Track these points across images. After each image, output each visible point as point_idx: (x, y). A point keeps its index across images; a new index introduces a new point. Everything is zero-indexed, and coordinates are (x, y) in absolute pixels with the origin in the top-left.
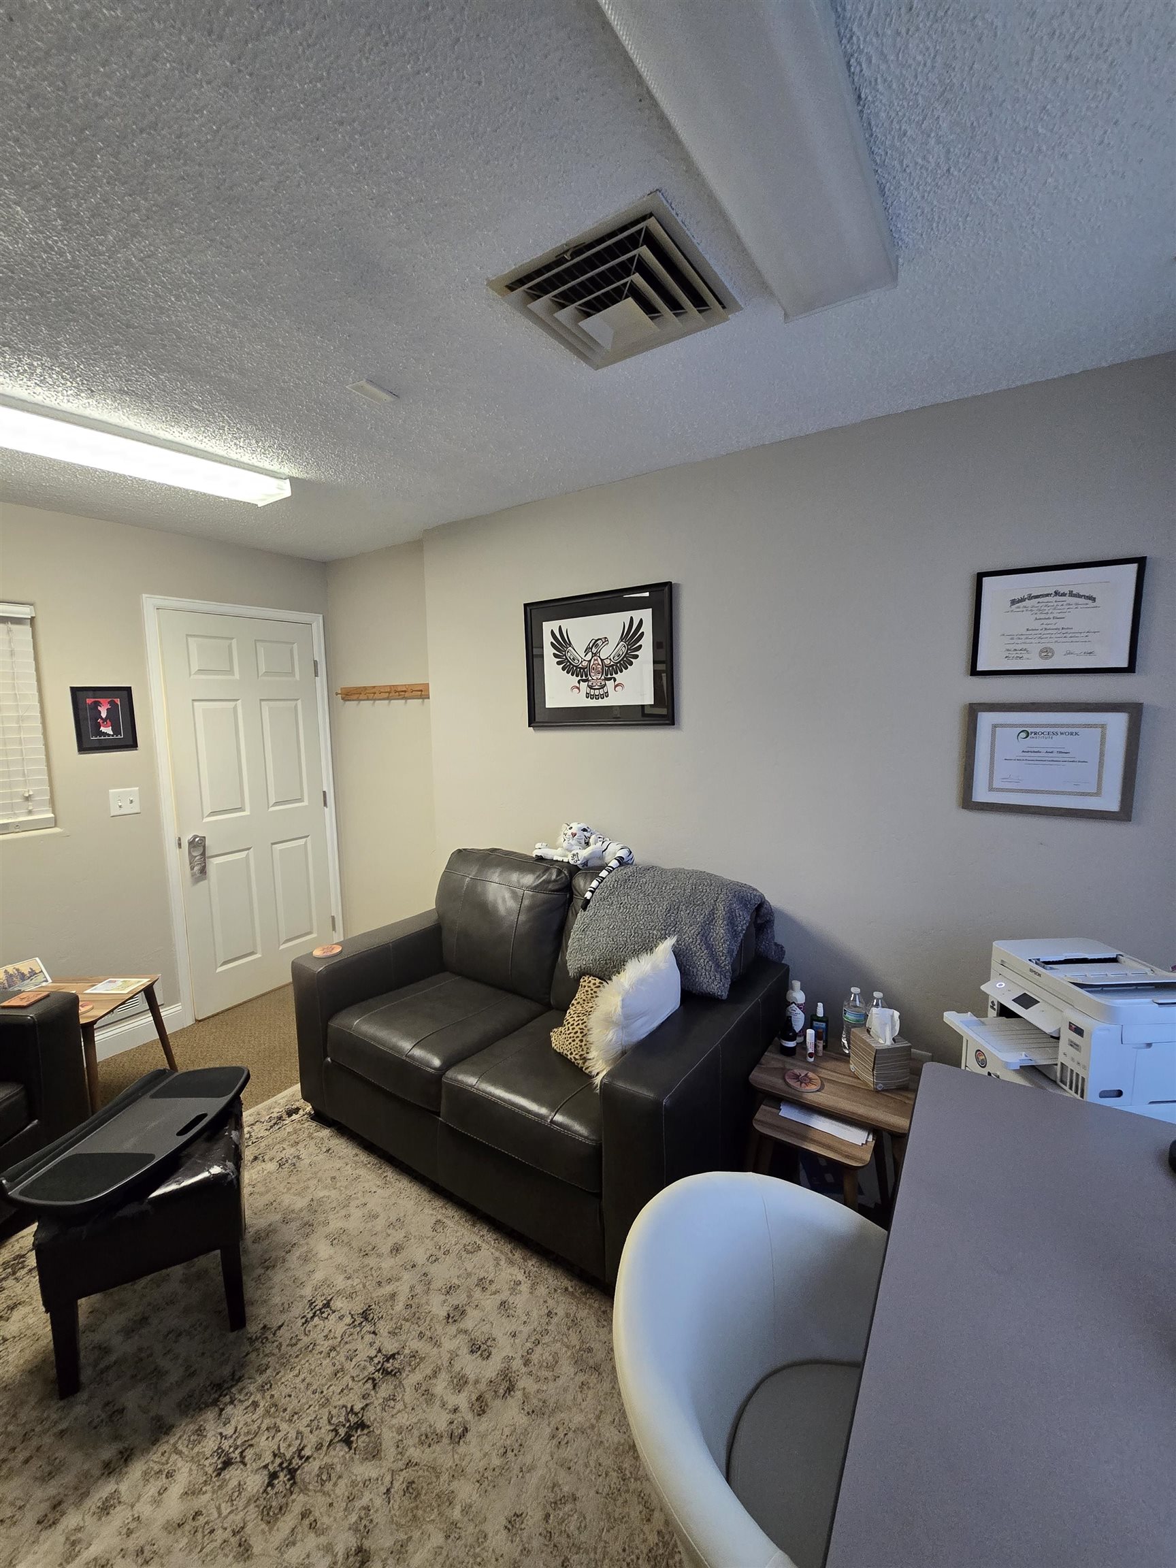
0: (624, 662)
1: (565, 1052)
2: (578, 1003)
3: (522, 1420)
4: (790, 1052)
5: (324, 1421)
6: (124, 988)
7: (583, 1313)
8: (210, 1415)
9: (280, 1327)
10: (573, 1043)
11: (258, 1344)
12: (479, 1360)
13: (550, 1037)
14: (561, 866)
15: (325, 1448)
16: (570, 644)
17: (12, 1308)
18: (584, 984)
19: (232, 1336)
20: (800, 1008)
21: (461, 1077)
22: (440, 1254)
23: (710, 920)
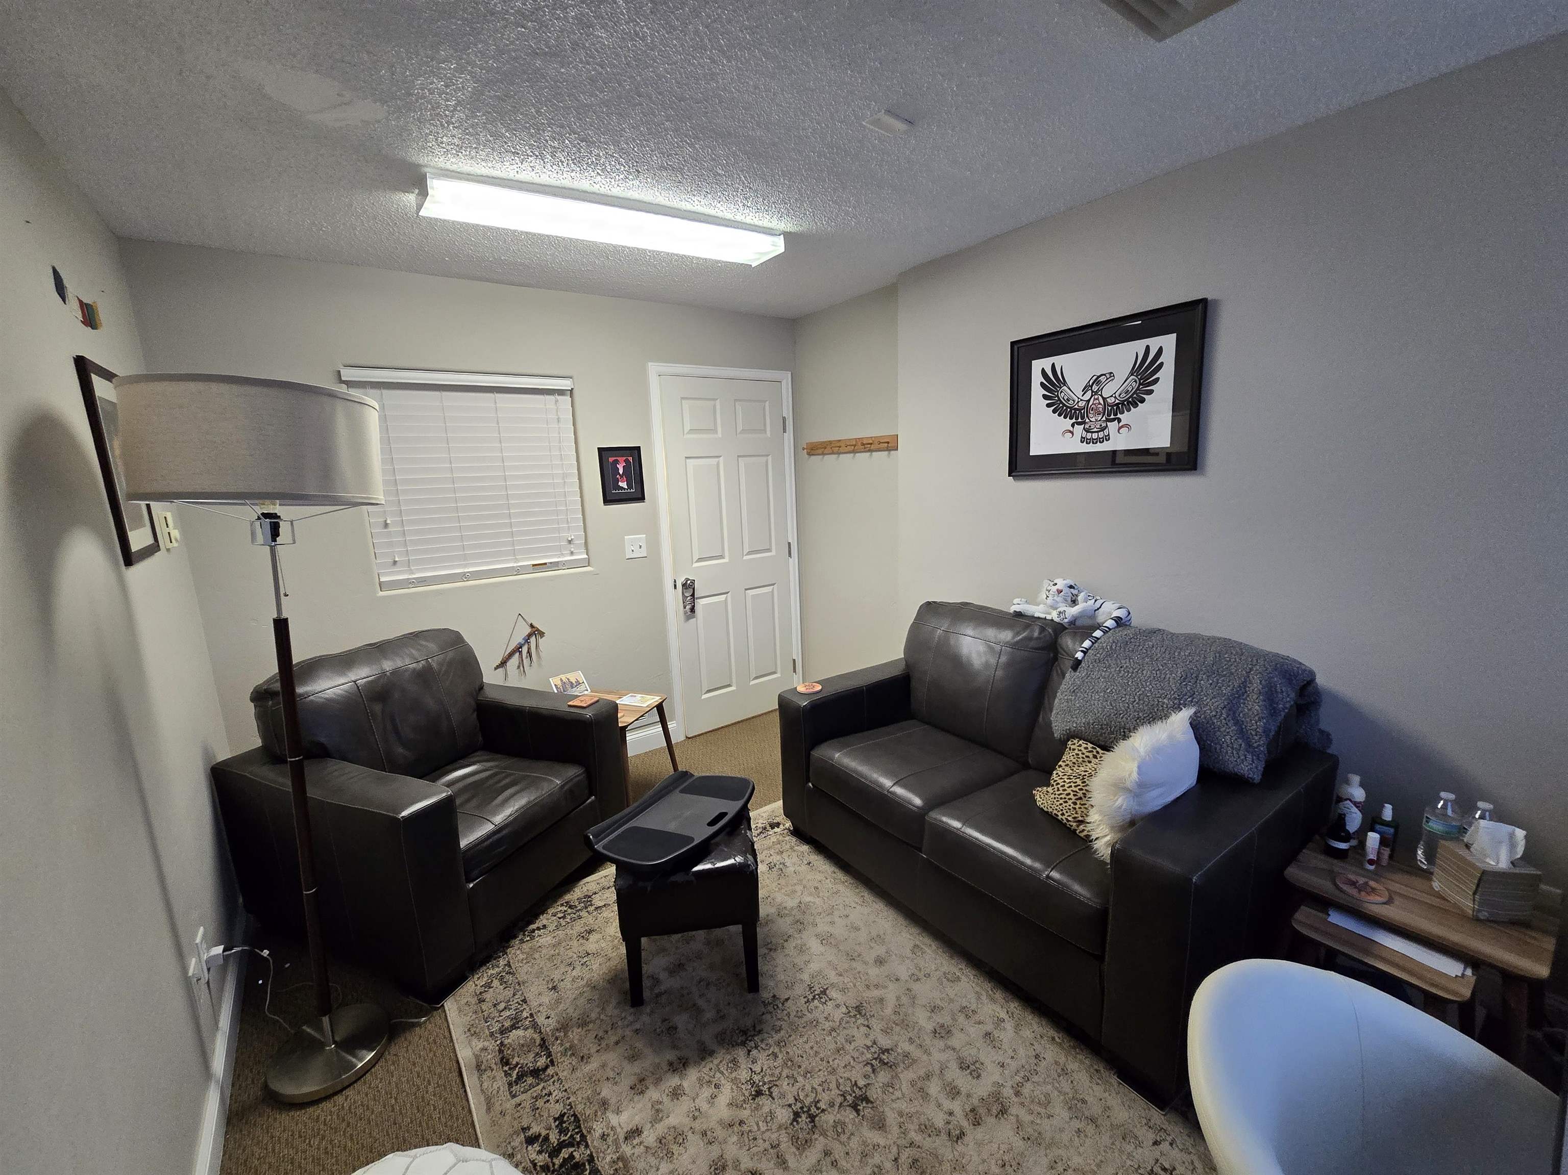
0: (1133, 401)
1: (1055, 812)
2: (1067, 765)
3: (1018, 1144)
4: (1341, 855)
5: (833, 1085)
6: (643, 702)
7: (1073, 1066)
8: (741, 1053)
9: (787, 1000)
10: (1064, 805)
11: (770, 1008)
12: (970, 1078)
13: (1034, 796)
14: (1044, 623)
15: (837, 1107)
16: (1065, 383)
17: (590, 932)
18: (1072, 747)
19: (750, 996)
20: (1357, 807)
21: (945, 819)
22: (921, 975)
23: (1240, 694)
